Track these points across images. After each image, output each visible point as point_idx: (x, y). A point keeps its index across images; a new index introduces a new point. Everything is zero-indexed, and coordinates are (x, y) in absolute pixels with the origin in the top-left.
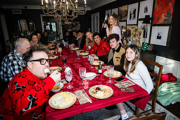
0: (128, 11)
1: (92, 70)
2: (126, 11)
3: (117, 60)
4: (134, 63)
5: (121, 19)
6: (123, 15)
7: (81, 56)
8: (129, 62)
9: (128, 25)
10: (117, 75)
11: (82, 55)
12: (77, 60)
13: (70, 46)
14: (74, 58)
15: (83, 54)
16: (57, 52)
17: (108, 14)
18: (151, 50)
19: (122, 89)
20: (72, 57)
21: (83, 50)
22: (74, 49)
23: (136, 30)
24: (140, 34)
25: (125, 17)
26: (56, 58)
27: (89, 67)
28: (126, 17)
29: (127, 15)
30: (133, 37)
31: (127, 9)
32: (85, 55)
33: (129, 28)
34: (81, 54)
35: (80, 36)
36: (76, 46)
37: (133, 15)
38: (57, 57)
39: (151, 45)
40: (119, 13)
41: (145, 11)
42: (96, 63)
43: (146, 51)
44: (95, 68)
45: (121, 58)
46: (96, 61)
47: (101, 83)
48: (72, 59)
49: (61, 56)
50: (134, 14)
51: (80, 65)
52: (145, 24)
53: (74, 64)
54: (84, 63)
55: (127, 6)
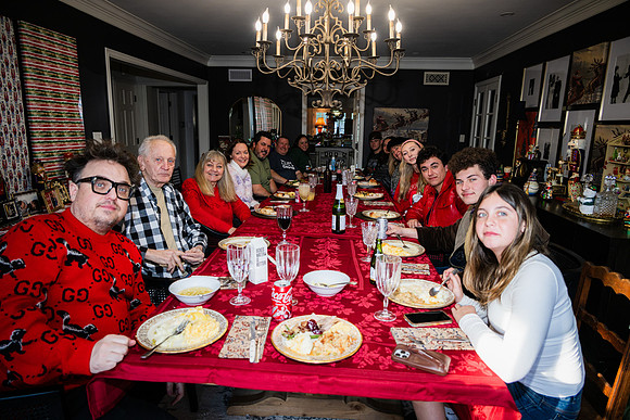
0: (606, 65)
1: (360, 267)
2: (600, 65)
5: (575, 100)
9: (604, 122)
11: (373, 217)
15: (379, 214)
17: (532, 82)
19: (398, 351)
25: (592, 90)
28: (598, 89)
29: (600, 83)
30: (615, 173)
31: (604, 57)
33: (604, 137)
40: (573, 75)
46: (399, 243)
47: (349, 311)
51: (336, 247)
54: (355, 243)
55: (605, 48)
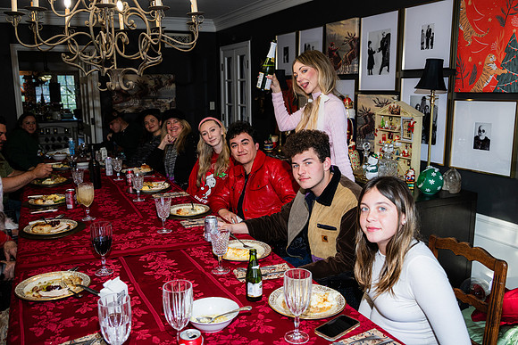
0: (359, 39)
1: (222, 283)
2: (354, 39)
3: (325, 239)
4: (393, 250)
6: (343, 56)
7: (174, 220)
8: (374, 247)
9: (363, 92)
10: (327, 304)
11: (182, 214)
12: (158, 237)
13: (129, 176)
14: (145, 229)
15: (186, 209)
16: (74, 200)
17: (286, 50)
18: (454, 190)
20: (137, 224)
21: (184, 194)
22: (146, 189)
23: (396, 113)
24: (411, 129)
25: (349, 61)
26: (69, 232)
27: (209, 270)
28: (355, 60)
29: (355, 55)
30: (384, 139)
31: (357, 32)
32: (193, 213)
33: (367, 106)
34: (174, 210)
35: (172, 133)
36: (158, 173)
37: (378, 57)
38: (73, 224)
39: (453, 172)
40: (328, 46)
41: (422, 43)
42: (236, 251)
43: (438, 195)
44: (232, 276)
45: (338, 230)
46: (237, 244)
48: (138, 234)
49: (89, 218)
50: (384, 54)
51: (171, 262)
52: (426, 93)
53: (142, 259)
54: (188, 252)
55: (357, 23)
